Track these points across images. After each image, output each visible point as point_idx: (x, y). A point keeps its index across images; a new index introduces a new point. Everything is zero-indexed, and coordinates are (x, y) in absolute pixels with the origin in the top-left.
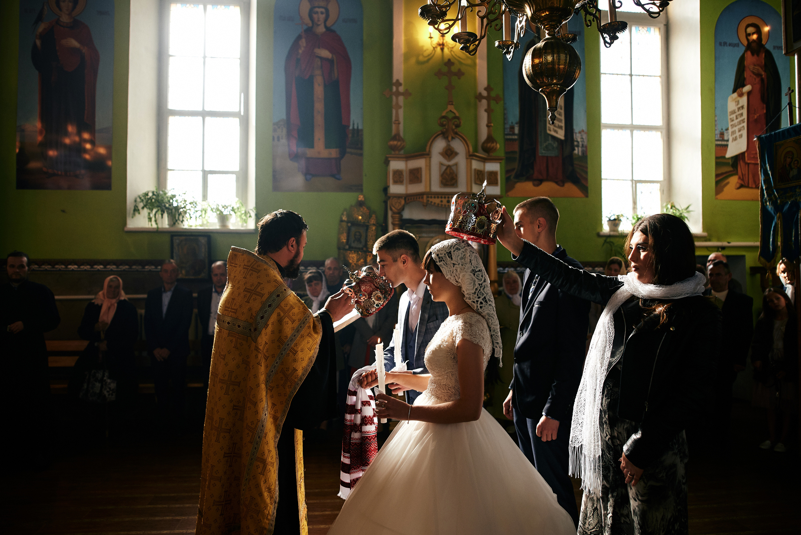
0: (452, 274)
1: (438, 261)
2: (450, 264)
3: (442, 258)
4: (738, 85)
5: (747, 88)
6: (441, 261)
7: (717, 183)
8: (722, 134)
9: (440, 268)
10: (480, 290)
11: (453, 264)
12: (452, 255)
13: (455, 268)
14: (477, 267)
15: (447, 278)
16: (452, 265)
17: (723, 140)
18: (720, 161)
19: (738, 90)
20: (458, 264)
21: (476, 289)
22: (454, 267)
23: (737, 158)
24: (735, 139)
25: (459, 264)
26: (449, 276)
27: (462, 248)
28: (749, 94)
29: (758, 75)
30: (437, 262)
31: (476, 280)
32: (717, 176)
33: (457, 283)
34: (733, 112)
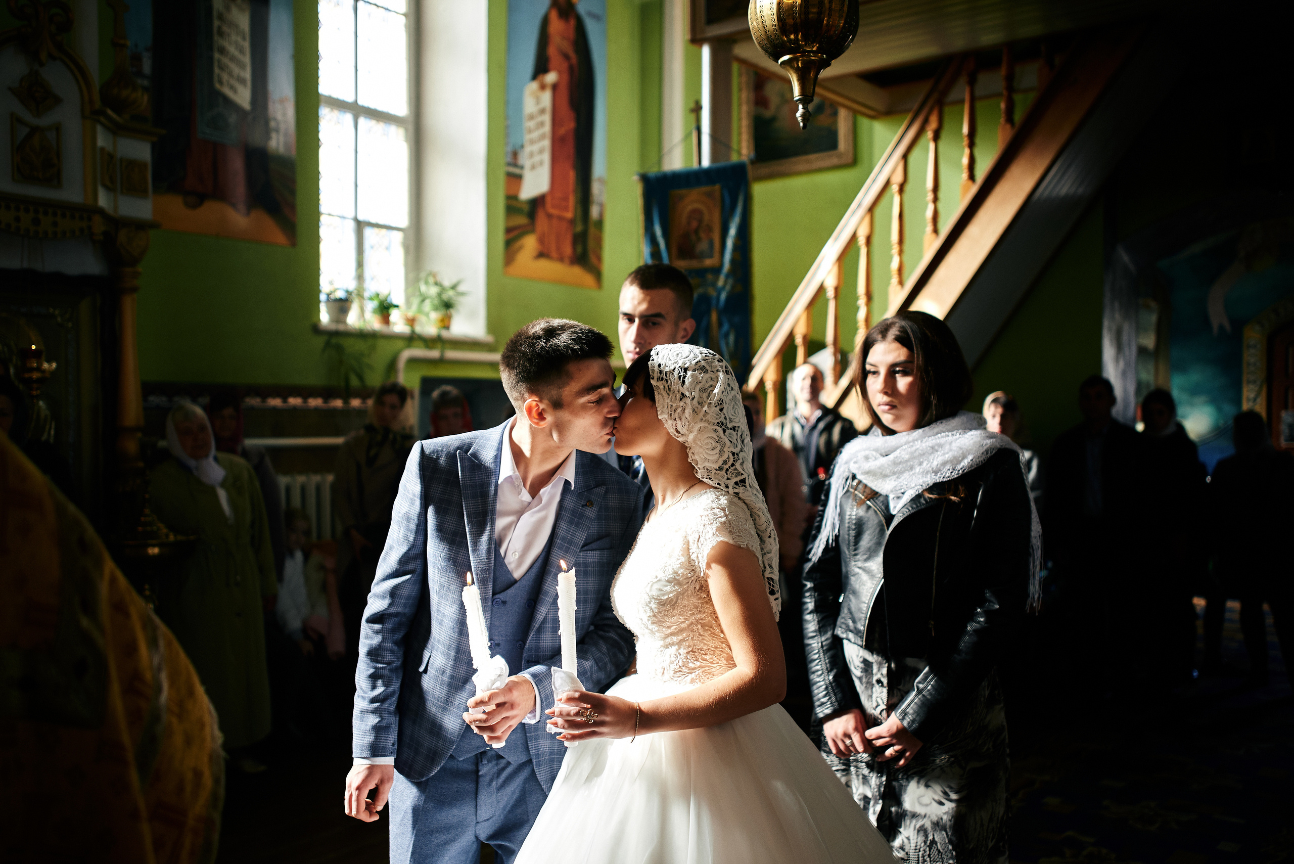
0: (673, 413)
1: (655, 378)
2: (676, 392)
3: (666, 373)
4: (541, 68)
5: (551, 77)
6: (662, 379)
7: (509, 243)
8: (515, 154)
9: (655, 392)
10: (733, 465)
11: (683, 394)
12: (686, 376)
13: (682, 404)
14: (731, 421)
15: (660, 417)
16: (678, 396)
17: (515, 165)
18: (512, 205)
19: (540, 77)
20: (691, 397)
21: (725, 462)
22: (681, 400)
23: (537, 203)
24: (533, 167)
25: (693, 399)
26: (666, 416)
27: (712, 371)
28: (555, 87)
29: (566, 57)
30: (653, 378)
31: (728, 443)
32: (508, 230)
33: (677, 434)
34: (531, 117)
